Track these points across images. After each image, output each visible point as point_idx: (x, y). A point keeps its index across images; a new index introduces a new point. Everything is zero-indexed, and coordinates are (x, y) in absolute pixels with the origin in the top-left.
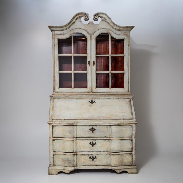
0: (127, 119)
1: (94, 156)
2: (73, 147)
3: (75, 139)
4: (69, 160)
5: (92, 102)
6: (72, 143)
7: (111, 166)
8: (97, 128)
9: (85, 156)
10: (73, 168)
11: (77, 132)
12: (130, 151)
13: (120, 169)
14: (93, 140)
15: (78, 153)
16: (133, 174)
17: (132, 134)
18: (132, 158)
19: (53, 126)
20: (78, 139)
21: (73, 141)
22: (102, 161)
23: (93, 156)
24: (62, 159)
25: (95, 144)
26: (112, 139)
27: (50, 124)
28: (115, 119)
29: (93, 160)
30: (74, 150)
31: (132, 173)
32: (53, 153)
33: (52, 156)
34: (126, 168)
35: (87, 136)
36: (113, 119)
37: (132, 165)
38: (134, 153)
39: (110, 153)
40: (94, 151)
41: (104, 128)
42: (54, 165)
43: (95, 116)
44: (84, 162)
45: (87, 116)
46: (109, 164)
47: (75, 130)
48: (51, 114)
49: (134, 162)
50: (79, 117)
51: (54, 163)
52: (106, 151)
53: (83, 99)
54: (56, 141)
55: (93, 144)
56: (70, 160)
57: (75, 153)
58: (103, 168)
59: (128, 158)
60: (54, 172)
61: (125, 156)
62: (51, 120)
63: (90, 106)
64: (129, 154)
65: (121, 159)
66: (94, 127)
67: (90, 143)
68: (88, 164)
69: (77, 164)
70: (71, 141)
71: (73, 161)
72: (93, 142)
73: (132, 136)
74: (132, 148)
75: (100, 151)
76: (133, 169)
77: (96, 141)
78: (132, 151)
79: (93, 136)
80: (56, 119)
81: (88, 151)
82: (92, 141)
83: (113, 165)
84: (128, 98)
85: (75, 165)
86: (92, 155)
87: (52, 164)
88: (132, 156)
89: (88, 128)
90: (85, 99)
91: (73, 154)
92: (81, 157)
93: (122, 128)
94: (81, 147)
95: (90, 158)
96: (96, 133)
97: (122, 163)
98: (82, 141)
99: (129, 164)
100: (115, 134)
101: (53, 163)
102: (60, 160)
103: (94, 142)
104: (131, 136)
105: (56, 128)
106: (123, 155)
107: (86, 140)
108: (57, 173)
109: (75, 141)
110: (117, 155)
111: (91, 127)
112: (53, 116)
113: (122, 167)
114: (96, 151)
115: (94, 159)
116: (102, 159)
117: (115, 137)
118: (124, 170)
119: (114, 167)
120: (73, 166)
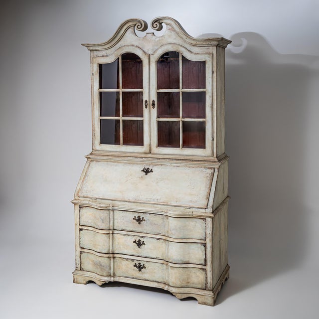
0: (196, 208)
1: (142, 264)
2: (108, 245)
3: (111, 231)
4: (101, 265)
5: (147, 171)
6: (106, 238)
7: (168, 285)
8: (146, 217)
9: (127, 262)
10: (107, 279)
11: (116, 221)
12: (202, 265)
13: (182, 292)
14: (140, 237)
15: (115, 255)
16: (207, 305)
17: (206, 234)
18: (206, 278)
19: (80, 207)
20: (116, 232)
21: (108, 235)
22: (154, 274)
23: (140, 264)
24: (93, 261)
25: (143, 243)
26: (169, 239)
27: (75, 204)
28: (175, 206)
29: (140, 271)
31: (205, 304)
32: (80, 250)
33: (78, 254)
34: (194, 293)
35: (131, 229)
36: (171, 206)
37: (206, 289)
38: (209, 268)
39: (166, 262)
40: (141, 255)
41: (158, 219)
42: (81, 269)
44: (125, 271)
45: (131, 196)
46: (165, 281)
47: (111, 217)
48: (78, 188)
49: (209, 285)
50: (119, 196)
51: (82, 266)
52: (161, 258)
53: (134, 164)
54: (83, 231)
55: (139, 244)
56: (103, 264)
57: (111, 255)
58: (154, 286)
59: (198, 276)
60: (80, 279)
61: (193, 271)
62: (77, 198)
63: (142, 177)
64: (200, 269)
65: (185, 276)
66: (142, 216)
67: (135, 242)
68: (133, 275)
69: (115, 273)
70: (104, 235)
71: (108, 268)
72: (139, 240)
73: (206, 238)
74: (206, 260)
76: (206, 297)
77: (145, 240)
78: (205, 265)
79: (140, 230)
80: (84, 197)
81: (133, 254)
82: (139, 238)
83: (170, 284)
84: (211, 168)
85: (112, 275)
86: (139, 262)
87: (79, 266)
88: (206, 274)
89: (131, 216)
90: (139, 164)
91: (108, 255)
92: (121, 262)
93: (187, 223)
94: (121, 247)
95: (135, 266)
96: (145, 227)
97: (188, 283)
98: (122, 236)
99: (200, 286)
100: (173, 232)
101: (80, 265)
102: (91, 262)
103: (142, 240)
104: (203, 238)
105: (83, 211)
106: (189, 269)
107: (128, 235)
108: (85, 282)
109: (111, 235)
110: (178, 269)
111: (137, 215)
112: (80, 192)
113: (187, 290)
114: (145, 255)
115: (142, 268)
116: (155, 271)
117: (173, 237)
118: (191, 295)
119: (172, 288)
120: (109, 275)
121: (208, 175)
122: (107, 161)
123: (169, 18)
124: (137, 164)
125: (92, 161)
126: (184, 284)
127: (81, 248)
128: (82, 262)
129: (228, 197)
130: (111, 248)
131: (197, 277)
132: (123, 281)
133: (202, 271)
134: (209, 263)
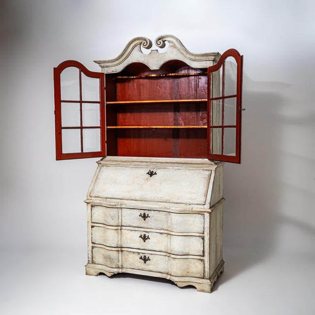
0: (195, 204)
1: (147, 257)
2: (117, 240)
3: (120, 227)
4: (110, 258)
5: (151, 174)
6: (115, 233)
7: (171, 275)
8: (151, 214)
9: (133, 255)
10: (116, 271)
11: (123, 218)
12: (200, 256)
13: (183, 281)
14: (146, 232)
15: (123, 249)
16: (205, 292)
17: (204, 229)
18: (204, 267)
19: (92, 206)
20: (123, 228)
21: (117, 231)
22: (157, 265)
23: (145, 256)
24: (104, 255)
25: (148, 238)
26: (171, 233)
27: (88, 203)
28: (177, 203)
29: (145, 263)
30: (118, 244)
31: (203, 291)
32: (92, 245)
33: (90, 248)
34: (193, 281)
35: (137, 225)
36: (174, 203)
37: (204, 278)
38: (206, 258)
39: (169, 254)
40: (146, 248)
41: (162, 216)
42: (93, 262)
43: (149, 195)
44: (132, 263)
45: (137, 195)
46: (167, 271)
47: (120, 215)
48: (90, 189)
49: (206, 274)
50: (127, 195)
51: (94, 259)
52: (163, 250)
53: (140, 168)
54: (95, 227)
55: (145, 238)
56: (112, 258)
57: (120, 249)
58: (158, 276)
60: (92, 271)
61: (193, 262)
62: (89, 198)
63: (147, 179)
64: (199, 259)
65: (185, 267)
66: (147, 213)
67: (141, 237)
68: (139, 267)
69: (123, 265)
70: (113, 231)
71: (117, 260)
72: (145, 235)
73: (204, 231)
74: (204, 252)
75: (155, 249)
76: (204, 285)
77: (150, 235)
78: (203, 256)
79: (145, 225)
80: (96, 197)
81: (139, 247)
82: (144, 233)
83: (172, 274)
84: (208, 170)
85: (120, 267)
86: (144, 255)
87: (90, 260)
88: (204, 264)
89: (138, 213)
91: (117, 249)
92: (128, 255)
93: (188, 218)
94: (129, 241)
95: (141, 258)
96: (149, 222)
97: (188, 272)
98: (129, 232)
99: (198, 276)
100: (175, 226)
101: (92, 259)
102: (101, 256)
103: (147, 234)
104: (202, 232)
105: (95, 209)
106: (188, 260)
107: (135, 231)
108: (96, 274)
109: (119, 230)
111: (142, 212)
112: (92, 192)
113: (186, 279)
114: (150, 248)
115: (147, 260)
116: (159, 262)
117: (175, 231)
118: (190, 284)
119: (174, 277)
120: (117, 266)
121: (206, 176)
122: (116, 166)
123: (171, 36)
124: (142, 168)
125: (102, 166)
126: (185, 274)
127: (93, 243)
128: (94, 256)
129: (223, 198)
130: (119, 243)
131: (196, 267)
132: (130, 273)
133: (200, 262)
134: (207, 254)
